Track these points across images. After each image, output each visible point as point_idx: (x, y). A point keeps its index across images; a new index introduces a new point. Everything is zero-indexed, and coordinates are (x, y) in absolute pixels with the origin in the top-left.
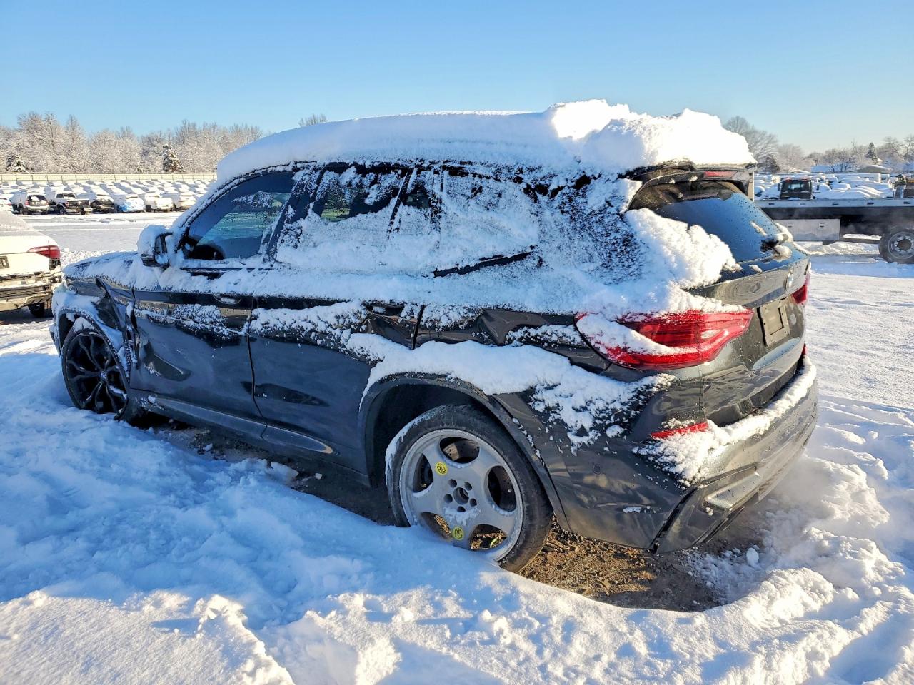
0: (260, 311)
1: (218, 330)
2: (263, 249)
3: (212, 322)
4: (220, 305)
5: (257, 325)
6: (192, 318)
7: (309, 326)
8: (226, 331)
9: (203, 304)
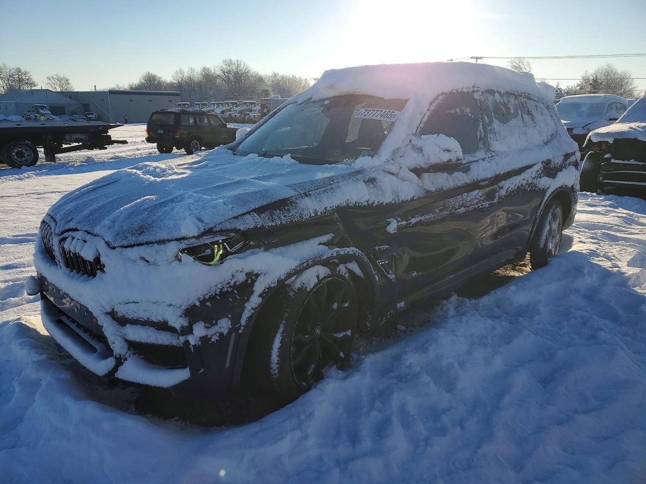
0: (502, 183)
1: (482, 205)
2: (481, 145)
3: (477, 202)
4: (480, 188)
5: (503, 192)
6: (462, 206)
7: (525, 182)
8: (486, 204)
9: (468, 192)
